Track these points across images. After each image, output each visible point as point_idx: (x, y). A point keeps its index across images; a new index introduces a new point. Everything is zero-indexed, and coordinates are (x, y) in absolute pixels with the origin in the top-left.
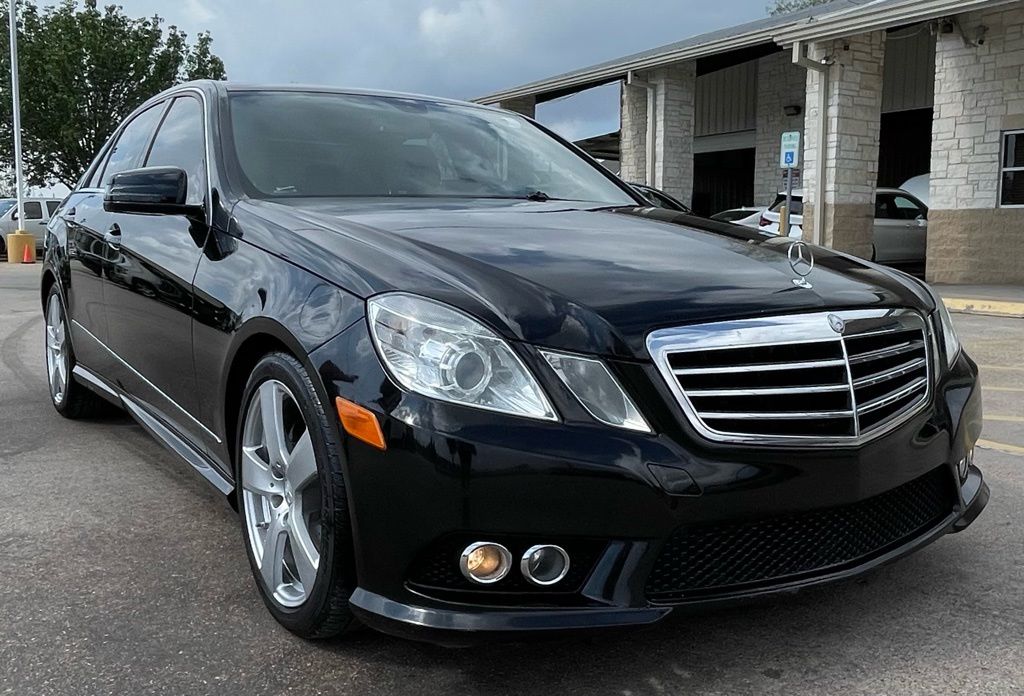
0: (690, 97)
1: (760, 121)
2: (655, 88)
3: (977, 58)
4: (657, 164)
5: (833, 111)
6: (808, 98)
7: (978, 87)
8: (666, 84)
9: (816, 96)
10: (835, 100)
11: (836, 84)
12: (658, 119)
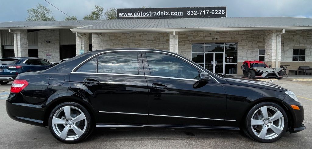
0: (26, 37)
1: (39, 43)
2: (16, 34)
3: (100, 38)
4: (18, 52)
5: (83, 46)
6: (77, 43)
7: (101, 43)
8: (20, 33)
9: (79, 42)
10: (83, 44)
11: (83, 41)
12: (18, 41)
